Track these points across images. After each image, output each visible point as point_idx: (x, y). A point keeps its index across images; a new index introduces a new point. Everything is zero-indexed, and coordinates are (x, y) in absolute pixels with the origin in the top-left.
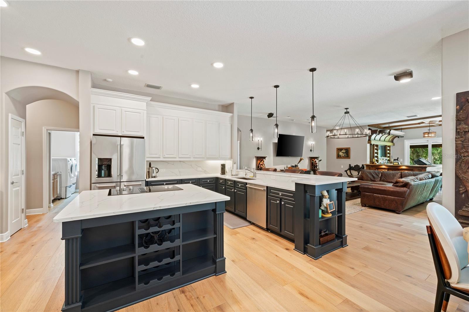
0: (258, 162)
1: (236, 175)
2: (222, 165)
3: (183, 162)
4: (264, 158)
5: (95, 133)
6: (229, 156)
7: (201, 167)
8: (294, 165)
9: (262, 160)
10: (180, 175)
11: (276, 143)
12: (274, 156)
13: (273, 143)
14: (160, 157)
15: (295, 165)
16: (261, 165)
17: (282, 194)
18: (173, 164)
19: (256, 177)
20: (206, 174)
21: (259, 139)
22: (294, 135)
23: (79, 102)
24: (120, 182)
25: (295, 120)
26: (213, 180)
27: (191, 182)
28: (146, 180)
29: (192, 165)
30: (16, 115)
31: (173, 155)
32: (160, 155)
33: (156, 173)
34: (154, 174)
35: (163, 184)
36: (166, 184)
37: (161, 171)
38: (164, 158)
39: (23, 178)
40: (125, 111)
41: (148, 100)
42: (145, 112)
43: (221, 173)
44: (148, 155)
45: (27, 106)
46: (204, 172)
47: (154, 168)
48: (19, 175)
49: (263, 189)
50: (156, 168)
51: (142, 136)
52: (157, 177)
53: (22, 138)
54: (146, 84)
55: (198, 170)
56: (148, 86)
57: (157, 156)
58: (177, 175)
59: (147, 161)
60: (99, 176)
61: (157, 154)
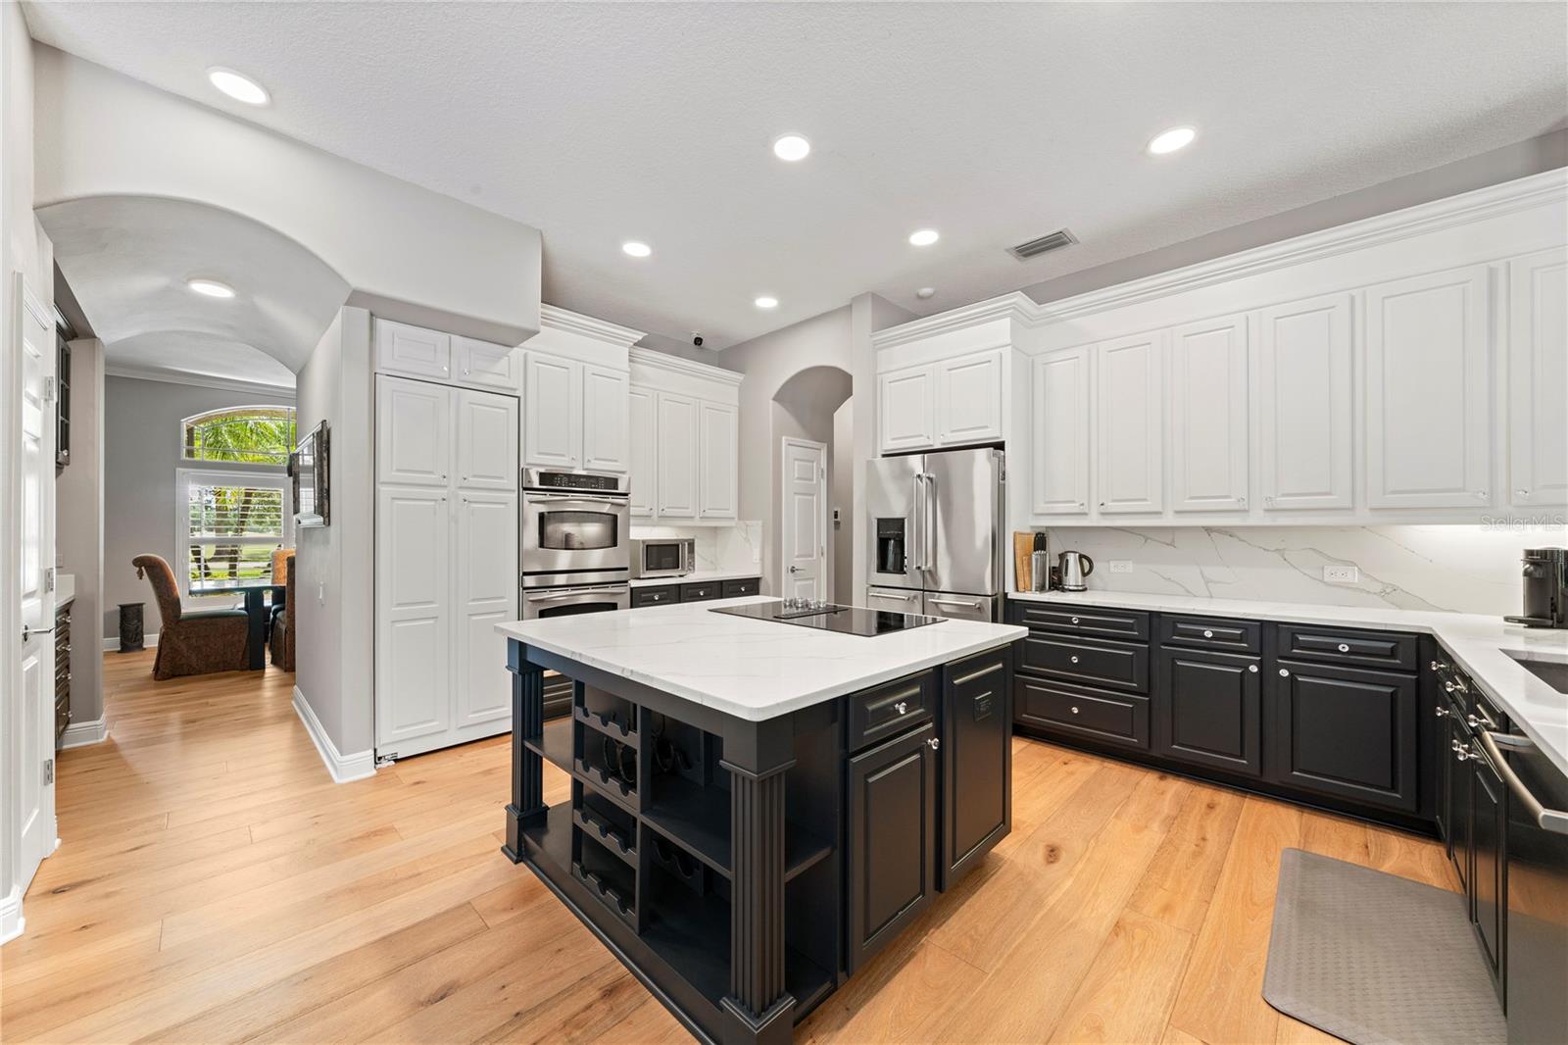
2: (1530, 553)
5: (885, 451)
7: (1355, 565)
10: (1211, 597)
14: (1086, 514)
18: (1168, 541)
20: (1400, 607)
23: (852, 377)
24: (924, 591)
26: (1390, 645)
27: (1208, 634)
28: (1009, 597)
29: (1284, 549)
30: (799, 437)
31: (1145, 500)
32: (1082, 505)
33: (1084, 575)
34: (1073, 576)
35: (1069, 621)
36: (1082, 622)
37: (1112, 570)
38: (1103, 514)
39: (824, 561)
40: (950, 370)
41: (1014, 303)
42: (1007, 352)
43: (1520, 612)
44: (1041, 507)
45: (835, 414)
46: (1383, 594)
47: (1072, 554)
48: (812, 556)
49: (1543, 812)
50: (1081, 557)
51: (997, 438)
52: (1085, 590)
53: (819, 482)
54: (1007, 250)
55: (1326, 580)
56: (1024, 253)
57: (1074, 508)
58: (1189, 593)
59: (1032, 527)
60: (882, 567)
61: (1073, 502)
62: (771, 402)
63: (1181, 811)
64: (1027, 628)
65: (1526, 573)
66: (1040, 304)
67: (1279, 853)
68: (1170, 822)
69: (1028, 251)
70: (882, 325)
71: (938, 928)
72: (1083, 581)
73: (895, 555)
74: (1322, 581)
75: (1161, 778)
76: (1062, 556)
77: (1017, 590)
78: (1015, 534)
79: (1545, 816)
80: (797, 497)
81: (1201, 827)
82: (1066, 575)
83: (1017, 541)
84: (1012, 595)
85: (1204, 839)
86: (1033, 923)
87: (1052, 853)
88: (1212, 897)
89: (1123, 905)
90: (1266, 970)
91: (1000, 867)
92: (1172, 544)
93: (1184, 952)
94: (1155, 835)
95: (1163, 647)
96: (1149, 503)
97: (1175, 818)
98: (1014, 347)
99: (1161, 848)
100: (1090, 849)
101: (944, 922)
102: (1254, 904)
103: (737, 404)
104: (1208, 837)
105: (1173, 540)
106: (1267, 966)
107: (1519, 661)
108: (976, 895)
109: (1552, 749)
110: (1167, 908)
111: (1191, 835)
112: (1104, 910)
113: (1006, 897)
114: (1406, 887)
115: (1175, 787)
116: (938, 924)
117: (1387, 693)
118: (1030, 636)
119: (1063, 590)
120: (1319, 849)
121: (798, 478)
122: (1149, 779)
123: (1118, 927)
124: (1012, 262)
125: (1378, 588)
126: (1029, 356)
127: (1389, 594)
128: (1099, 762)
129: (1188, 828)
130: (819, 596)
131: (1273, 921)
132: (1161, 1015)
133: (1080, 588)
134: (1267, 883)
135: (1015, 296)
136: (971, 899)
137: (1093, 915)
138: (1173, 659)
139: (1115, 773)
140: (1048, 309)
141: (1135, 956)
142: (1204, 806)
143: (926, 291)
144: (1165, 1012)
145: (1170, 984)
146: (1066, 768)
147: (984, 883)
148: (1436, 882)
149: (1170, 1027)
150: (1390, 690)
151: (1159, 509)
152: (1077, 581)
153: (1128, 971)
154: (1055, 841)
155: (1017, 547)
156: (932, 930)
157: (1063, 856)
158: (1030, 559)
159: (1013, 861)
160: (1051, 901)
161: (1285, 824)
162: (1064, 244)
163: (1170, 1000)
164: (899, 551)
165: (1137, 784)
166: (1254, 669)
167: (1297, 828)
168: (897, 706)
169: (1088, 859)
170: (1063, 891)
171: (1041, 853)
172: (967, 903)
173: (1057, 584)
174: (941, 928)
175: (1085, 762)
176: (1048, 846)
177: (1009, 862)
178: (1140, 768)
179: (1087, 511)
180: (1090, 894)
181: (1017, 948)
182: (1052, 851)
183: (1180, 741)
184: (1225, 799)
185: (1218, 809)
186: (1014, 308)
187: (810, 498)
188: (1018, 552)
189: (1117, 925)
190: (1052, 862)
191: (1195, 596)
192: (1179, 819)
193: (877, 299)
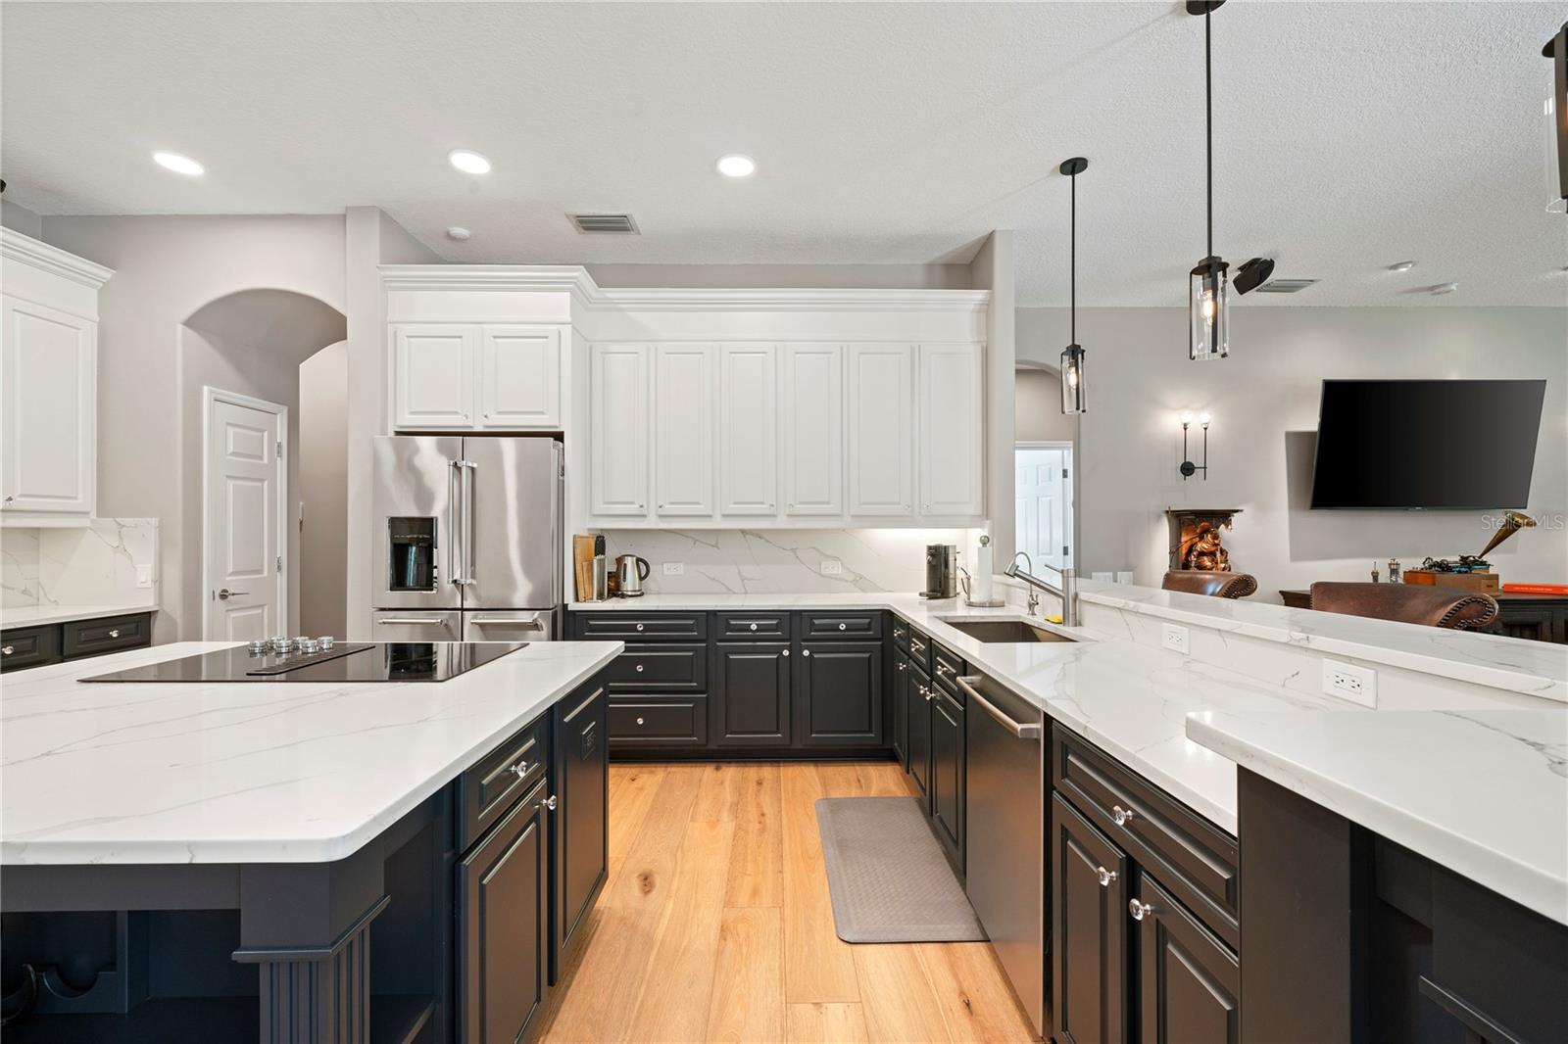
0: (1183, 539)
1: (992, 605)
2: (930, 548)
3: (757, 534)
4: (1225, 516)
5: (401, 427)
6: (974, 507)
7: (838, 559)
8: (1453, 559)
9: (1205, 531)
10: (746, 593)
11: (1311, 434)
12: (1294, 505)
13: (1288, 435)
14: (644, 516)
15: (1464, 559)
16: (1202, 554)
17: (1137, 816)
18: (713, 543)
19: (1078, 623)
20: (863, 591)
21: (1187, 416)
22: (1454, 375)
23: (345, 318)
24: (462, 609)
25: (1454, 287)
26: (867, 621)
27: (754, 627)
28: (569, 609)
29: (796, 549)
30: (239, 392)
31: (698, 503)
32: (641, 506)
33: (641, 578)
34: (630, 583)
35: (634, 628)
36: (647, 628)
37: (666, 573)
38: (660, 516)
39: (281, 580)
40: (495, 337)
41: (575, 278)
42: (567, 330)
43: (925, 590)
44: (600, 508)
45: (304, 367)
46: (854, 582)
47: (630, 558)
48: (260, 571)
49: (1019, 727)
50: (639, 560)
51: (556, 427)
52: (642, 594)
53: (272, 464)
54: (567, 216)
55: (823, 573)
56: (585, 225)
57: (634, 509)
58: (730, 592)
59: (589, 530)
60: (399, 582)
61: (632, 503)
62: (180, 327)
63: (740, 794)
64: (623, 642)
65: (929, 562)
66: (600, 287)
67: (813, 807)
68: (736, 808)
69: (590, 224)
70: (389, 259)
71: (548, 1032)
72: (640, 585)
73: (418, 565)
74: (820, 574)
75: (718, 769)
76: (620, 561)
77: (577, 600)
78: (574, 537)
79: (1022, 729)
80: (231, 483)
81: (759, 805)
82: (624, 581)
83: (577, 546)
84: (573, 606)
85: (763, 815)
86: (650, 968)
87: (647, 881)
88: (782, 865)
89: (722, 906)
90: (834, 912)
91: (600, 921)
92: (715, 546)
93: (778, 927)
94: (727, 826)
95: (719, 644)
96: (702, 506)
97: (738, 803)
98: (573, 327)
99: (735, 836)
100: (679, 863)
101: (554, 1019)
102: (811, 858)
103: (98, 319)
104: (766, 811)
105: (717, 543)
106: (833, 909)
107: (949, 623)
108: (581, 967)
109: (1008, 679)
110: (755, 892)
111: (753, 815)
112: (708, 919)
113: (615, 951)
114: (885, 802)
115: (730, 772)
116: (547, 1027)
117: (865, 658)
118: (627, 649)
119: (623, 596)
120: (837, 794)
121: (234, 454)
122: (706, 773)
123: (724, 931)
124: (569, 229)
125: (851, 577)
126: (586, 340)
127: (860, 583)
128: (663, 769)
129: (750, 809)
130: (273, 630)
131: (826, 867)
132: (778, 997)
133: (639, 593)
134: (814, 837)
135: (576, 271)
136: (577, 976)
137: (700, 929)
138: (726, 654)
139: (680, 773)
140: (609, 295)
141: (745, 951)
142: (755, 783)
143: (460, 231)
144: (781, 995)
145: (777, 964)
146: (635, 784)
147: (586, 948)
148: (899, 794)
149: (788, 1005)
150: (867, 655)
151: (710, 513)
152: (634, 586)
153: (744, 971)
154: (646, 866)
155: (578, 551)
156: (541, 1039)
157: (658, 880)
158: (591, 564)
159: (610, 908)
160: (659, 935)
161: (807, 781)
162: (626, 229)
163: (781, 980)
164: (423, 560)
165: (700, 780)
166: (786, 653)
167: (817, 779)
168: (513, 768)
169: (681, 873)
170: (668, 916)
171: (635, 885)
172: (575, 982)
173: (615, 592)
174: (552, 1031)
175: (652, 772)
176: (640, 875)
177: (606, 911)
178: (698, 765)
179: (646, 513)
180: (692, 909)
181: (642, 1005)
182: (646, 879)
183: (734, 730)
184: (767, 772)
185: (765, 784)
186: (575, 283)
187: (259, 484)
188: (578, 557)
189: (722, 930)
190: (649, 891)
191: (734, 593)
192: (741, 803)
193: (388, 221)
